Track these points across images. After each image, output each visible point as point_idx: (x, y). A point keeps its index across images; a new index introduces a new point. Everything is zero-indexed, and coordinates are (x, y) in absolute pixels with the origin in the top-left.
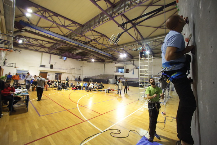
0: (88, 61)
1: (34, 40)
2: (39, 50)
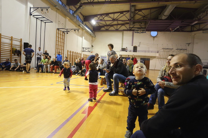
0: (203, 30)
1: (105, 15)
2: (120, 29)
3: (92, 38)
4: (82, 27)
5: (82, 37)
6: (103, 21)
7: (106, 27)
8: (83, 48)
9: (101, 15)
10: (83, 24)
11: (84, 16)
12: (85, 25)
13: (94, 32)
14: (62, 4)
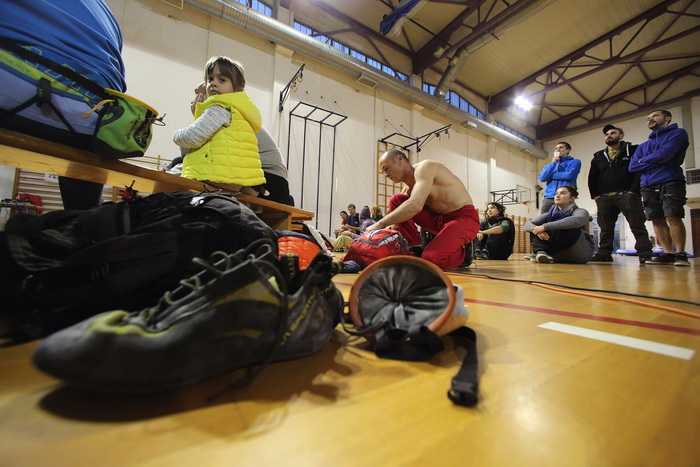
3: (537, 163)
4: (475, 126)
5: (487, 161)
6: (561, 84)
7: (589, 114)
8: (494, 194)
9: (550, 68)
10: (489, 122)
11: (486, 99)
12: (498, 123)
13: (542, 144)
14: (396, 75)
